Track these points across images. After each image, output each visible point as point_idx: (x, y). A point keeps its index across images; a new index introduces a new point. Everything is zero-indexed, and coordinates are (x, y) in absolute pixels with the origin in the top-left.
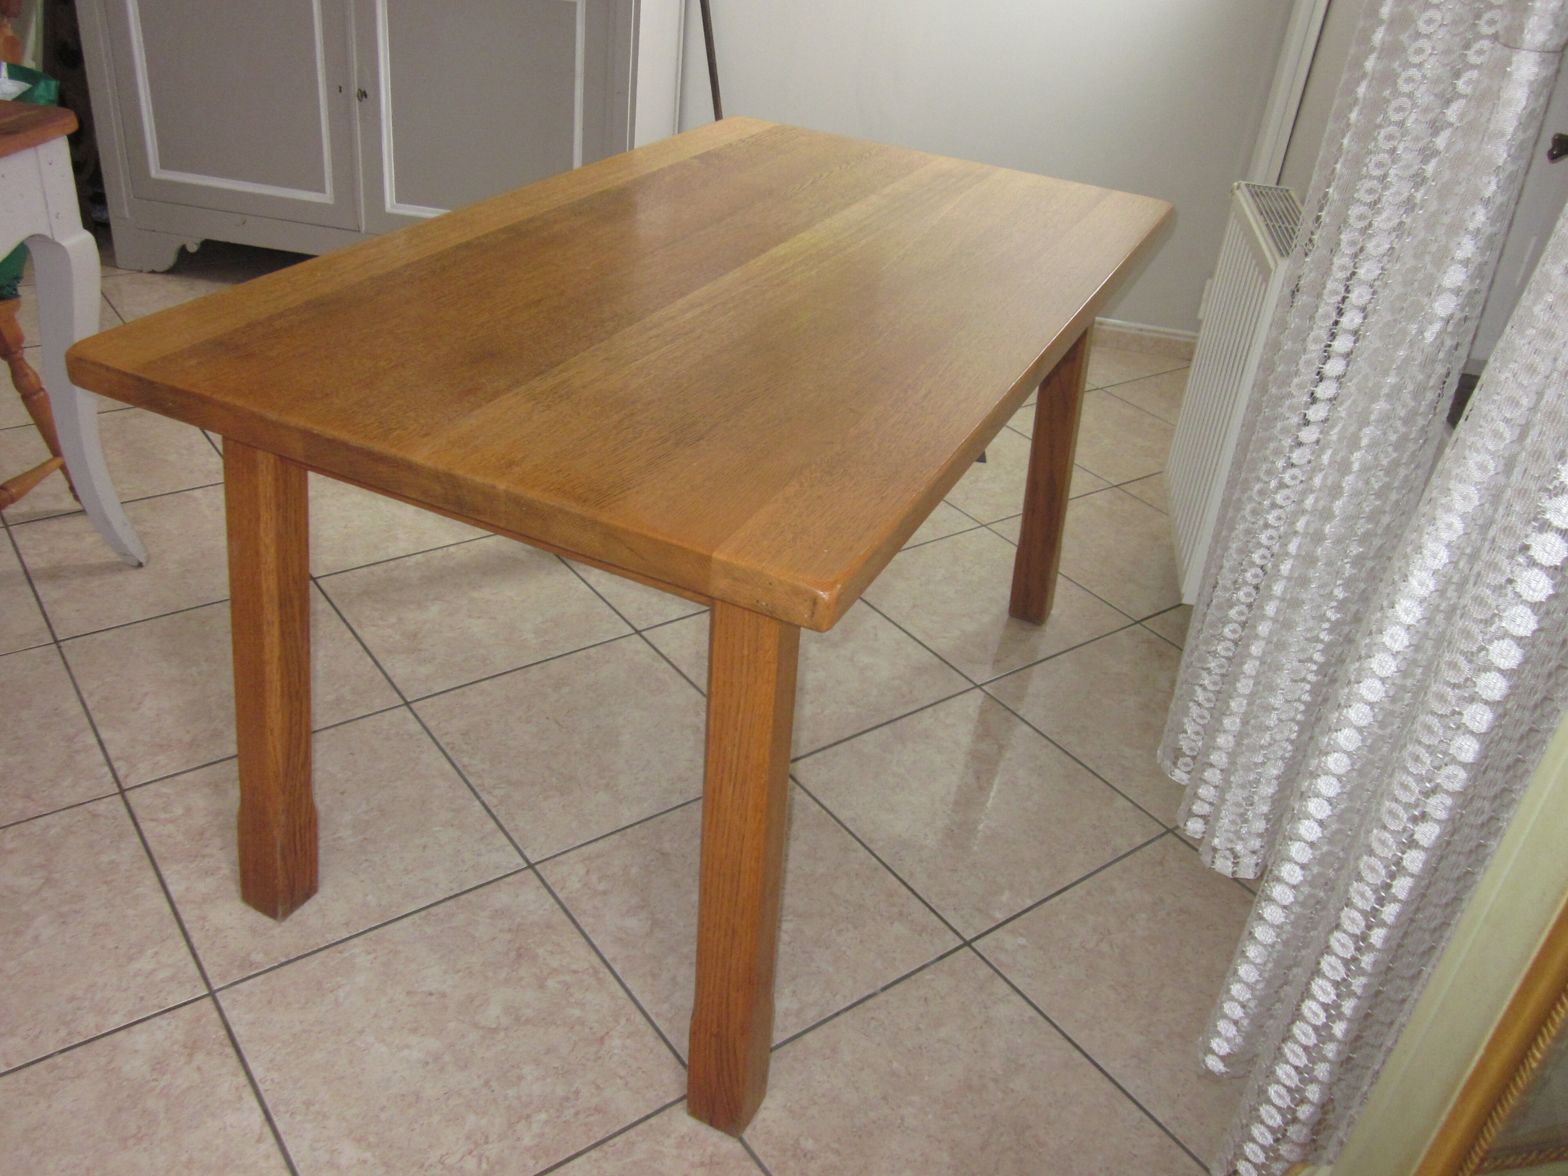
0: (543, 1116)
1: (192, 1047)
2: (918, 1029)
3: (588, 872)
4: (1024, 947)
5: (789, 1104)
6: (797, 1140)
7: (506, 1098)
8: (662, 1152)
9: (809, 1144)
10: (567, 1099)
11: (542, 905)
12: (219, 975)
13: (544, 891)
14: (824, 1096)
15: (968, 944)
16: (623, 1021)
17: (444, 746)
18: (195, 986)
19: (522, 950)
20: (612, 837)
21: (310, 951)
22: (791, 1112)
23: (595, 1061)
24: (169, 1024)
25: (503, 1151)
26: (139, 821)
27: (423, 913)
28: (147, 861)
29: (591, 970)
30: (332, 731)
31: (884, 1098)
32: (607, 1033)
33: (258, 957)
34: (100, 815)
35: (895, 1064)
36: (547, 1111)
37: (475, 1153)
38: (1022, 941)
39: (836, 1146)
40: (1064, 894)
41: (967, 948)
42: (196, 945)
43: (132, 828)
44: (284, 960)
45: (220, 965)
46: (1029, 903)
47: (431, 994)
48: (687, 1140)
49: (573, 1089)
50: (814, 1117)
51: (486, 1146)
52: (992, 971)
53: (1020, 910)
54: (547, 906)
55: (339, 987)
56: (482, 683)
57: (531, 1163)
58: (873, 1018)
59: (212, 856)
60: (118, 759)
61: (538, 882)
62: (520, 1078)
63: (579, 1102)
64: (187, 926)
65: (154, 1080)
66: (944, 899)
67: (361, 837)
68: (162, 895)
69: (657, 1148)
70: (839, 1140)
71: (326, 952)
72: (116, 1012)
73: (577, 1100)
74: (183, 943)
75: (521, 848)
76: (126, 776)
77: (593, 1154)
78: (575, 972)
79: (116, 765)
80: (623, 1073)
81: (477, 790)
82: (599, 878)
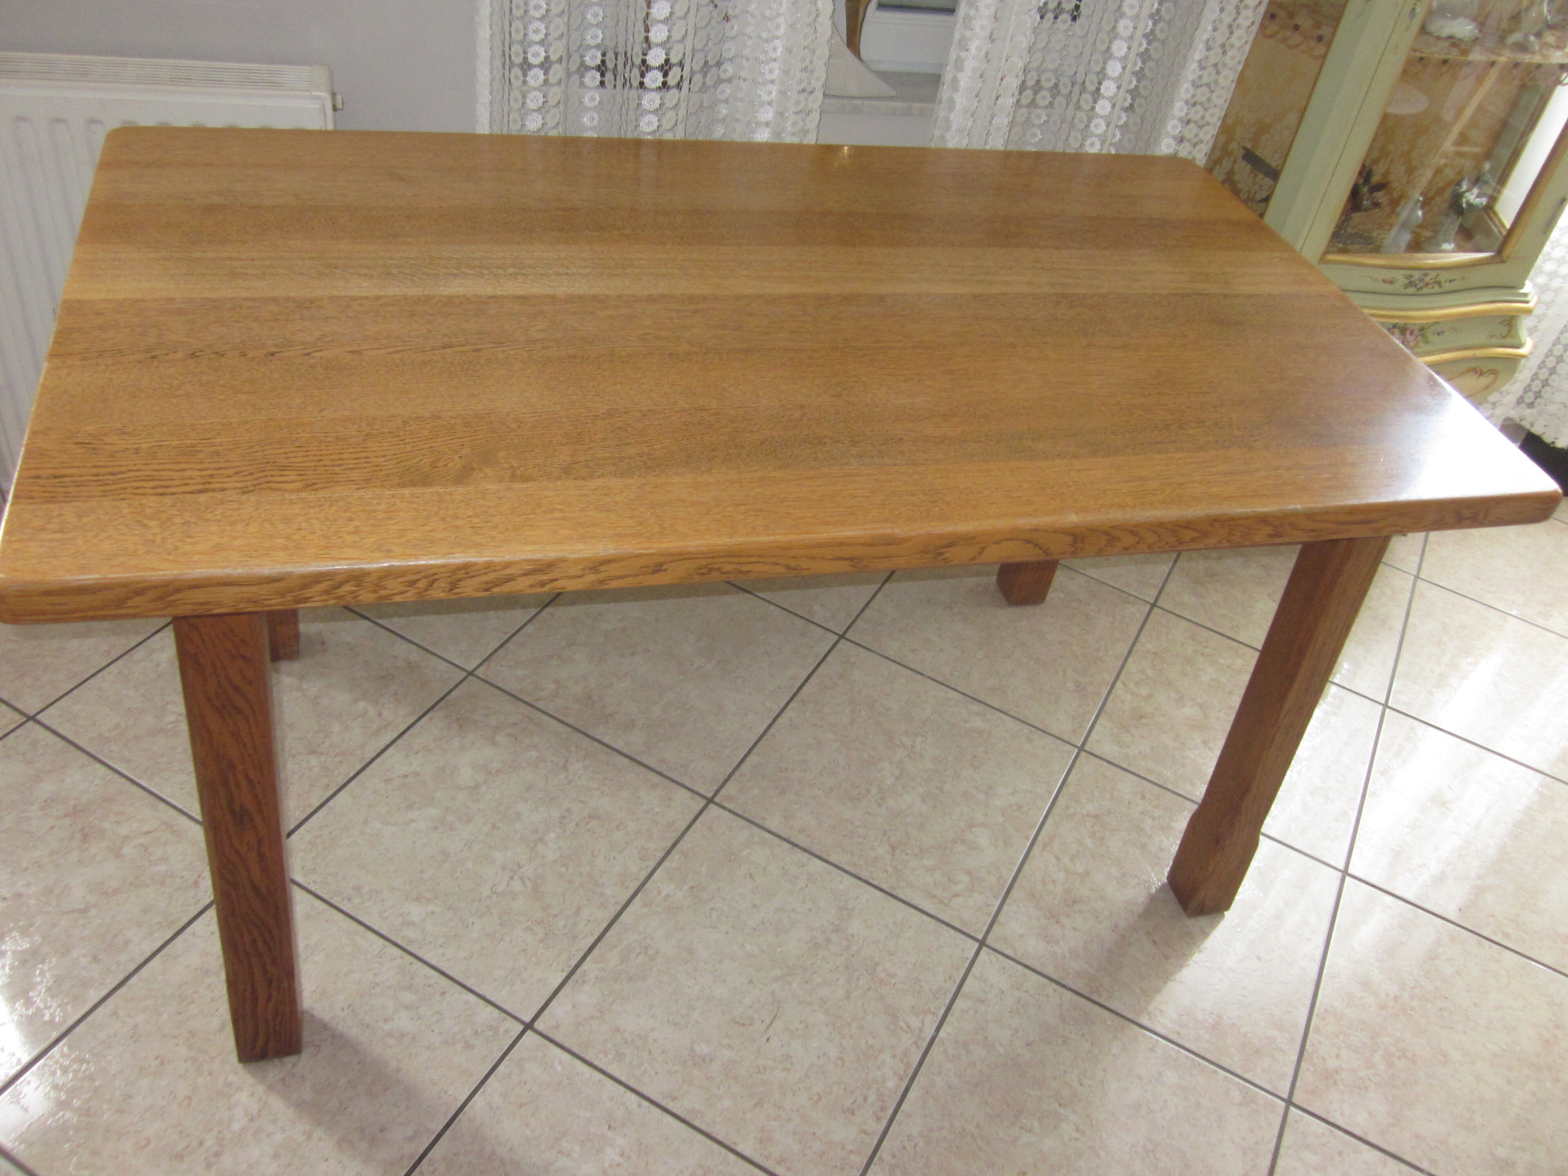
1: (1329, 1077)
2: (941, 650)
6: (1073, 691)
8: (1139, 754)
9: (1071, 686)
11: (1014, 913)
13: (1001, 918)
14: (1032, 686)
17: (885, 1122)
18: (1296, 1121)
19: (1069, 901)
20: (901, 896)
22: (1057, 699)
24: (1335, 1111)
27: (1095, 997)
31: (1009, 657)
33: (1235, 1094)
35: (980, 656)
39: (1061, 673)
42: (1270, 1157)
47: (1154, 942)
48: (1120, 744)
50: (1051, 688)
54: (1014, 908)
61: (996, 927)
65: (1371, 1080)
67: (1062, 1111)
69: (1138, 757)
70: (1056, 672)
72: (1366, 1163)
75: (968, 962)
77: (1171, 787)
78: (1057, 858)
81: (925, 1045)
82: (957, 884)
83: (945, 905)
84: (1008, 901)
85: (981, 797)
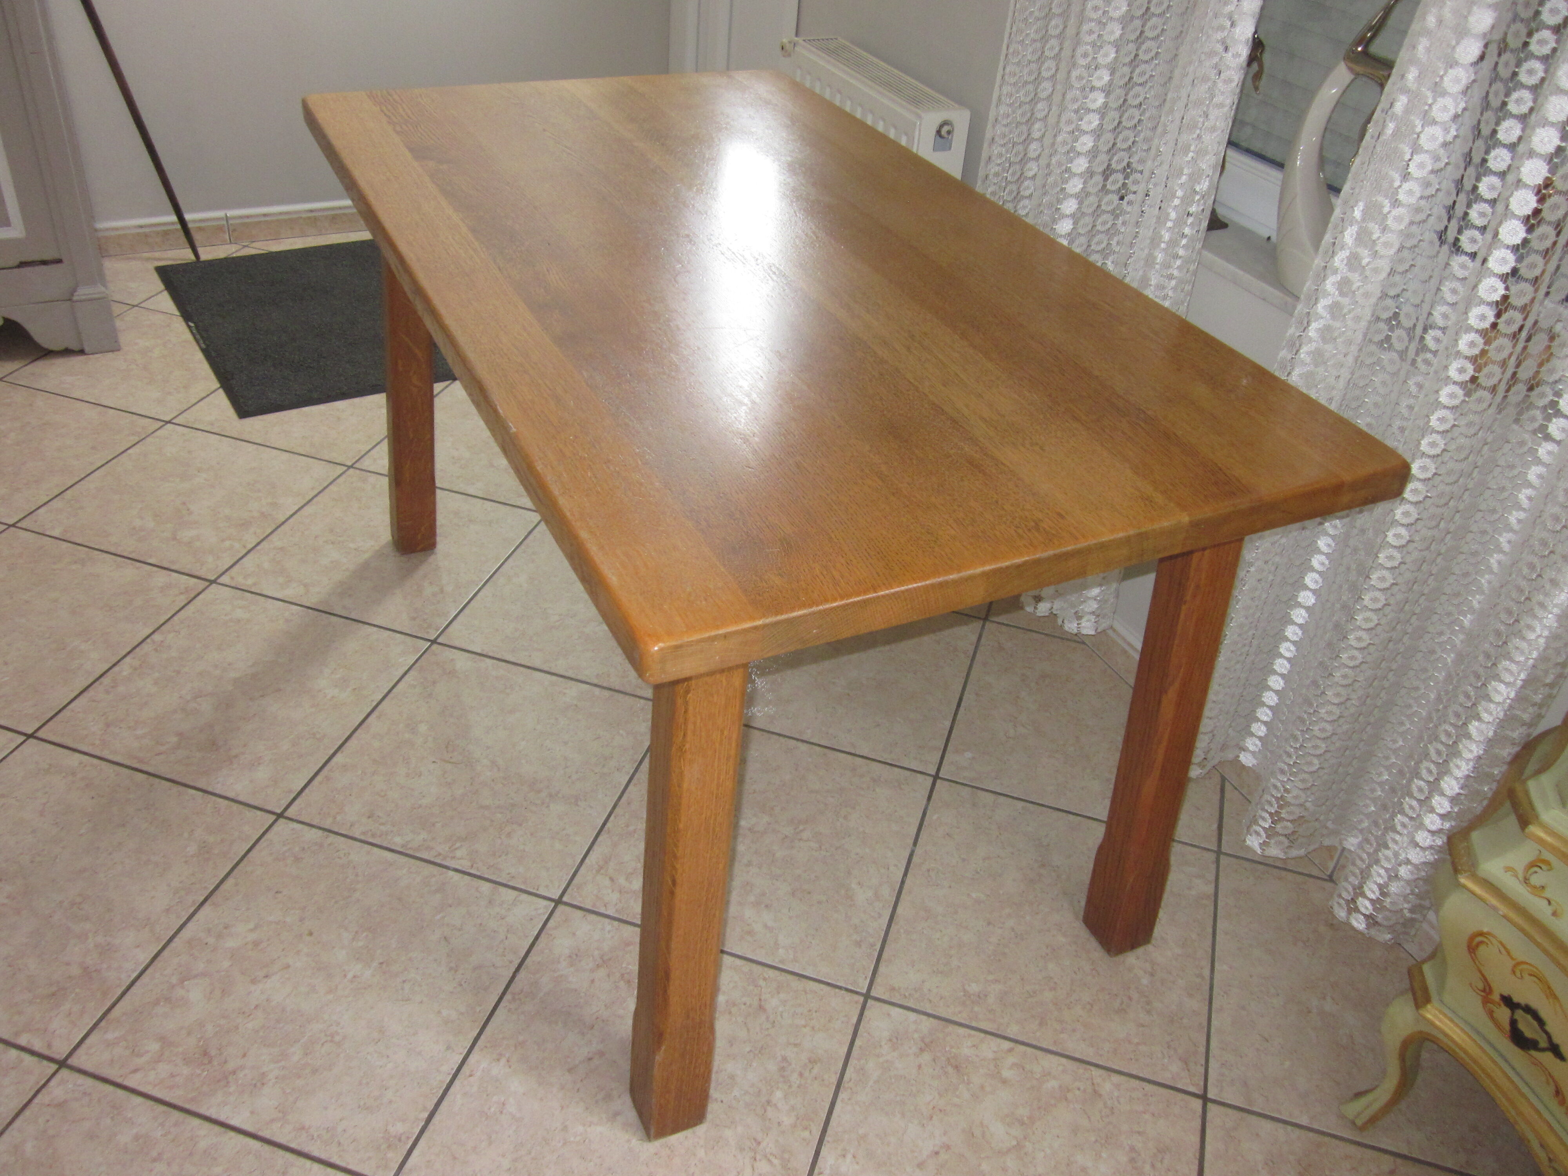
0: (779, 1094)
2: (964, 860)
3: (612, 879)
4: (974, 758)
5: (935, 969)
6: (964, 990)
7: (737, 1100)
8: (887, 1061)
9: (974, 988)
10: (783, 1069)
11: (602, 929)
12: (378, 1167)
13: (592, 917)
14: (951, 947)
15: (936, 777)
16: (762, 983)
17: (363, 837)
20: (600, 839)
21: (441, 1092)
22: (941, 973)
23: (773, 1027)
25: (777, 1141)
26: (119, 1080)
27: (508, 997)
28: (176, 1114)
30: (230, 881)
31: (989, 924)
32: (760, 1000)
33: (399, 1128)
34: (64, 1102)
35: (974, 895)
36: (778, 1088)
37: (758, 1157)
38: (968, 755)
39: (990, 977)
40: (963, 704)
41: (939, 781)
42: (323, 1156)
43: (120, 1092)
44: (426, 1115)
45: (369, 1158)
46: (948, 724)
47: (590, 1059)
48: (894, 1040)
49: (780, 1058)
50: (959, 967)
51: (761, 1146)
52: (970, 789)
53: (946, 733)
54: (608, 928)
55: (504, 1104)
56: (335, 760)
57: (806, 1134)
58: (928, 870)
59: (242, 1068)
60: (17, 1034)
61: (580, 913)
63: (793, 1066)
64: (293, 1145)
68: (232, 1134)
69: (881, 1060)
70: (990, 972)
71: (457, 1082)
73: (790, 1064)
74: (308, 1163)
75: (535, 891)
76: (49, 1046)
77: (841, 1096)
79: (23, 1041)
80: (803, 1022)
81: (438, 861)
82: (626, 879)
83: (598, 871)
84: (616, 923)
85: (752, 898)
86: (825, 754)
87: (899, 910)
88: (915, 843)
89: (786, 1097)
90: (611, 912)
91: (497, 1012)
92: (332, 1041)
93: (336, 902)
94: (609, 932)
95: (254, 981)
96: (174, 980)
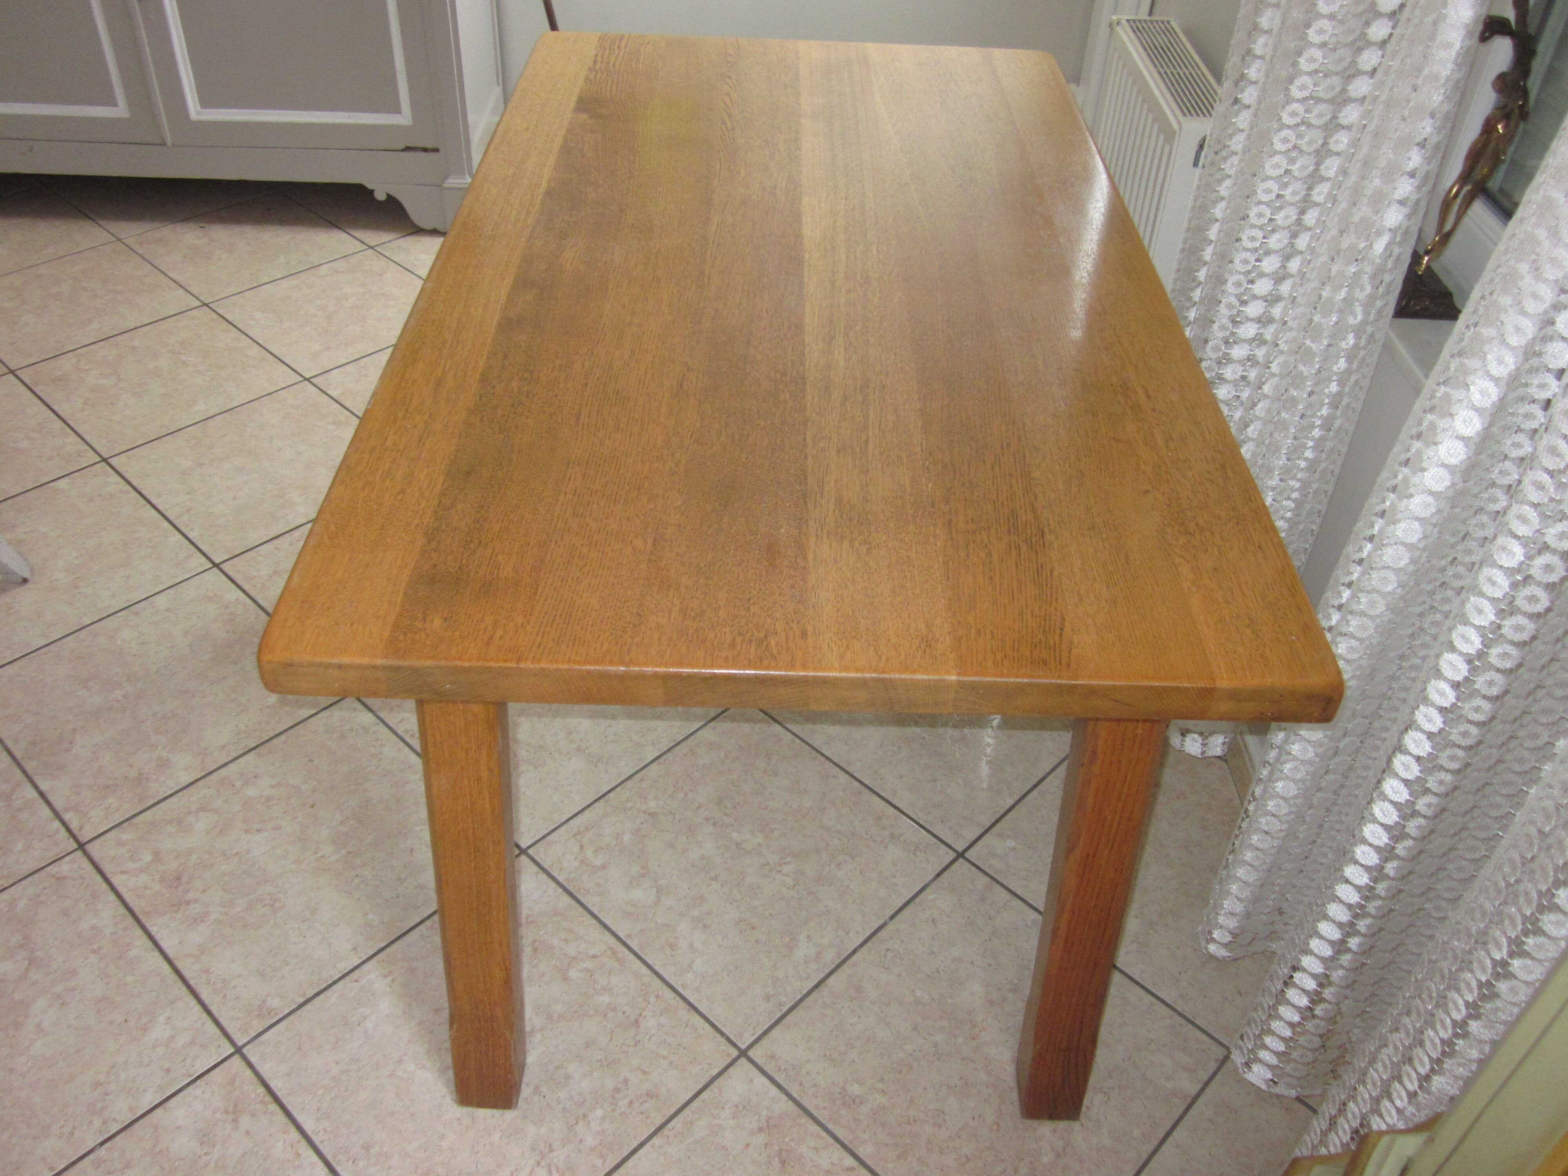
0: (599, 1113)
1: (234, 1112)
2: (933, 952)
3: (582, 847)
4: (1014, 849)
5: (828, 1053)
6: (843, 1088)
7: (559, 1101)
8: (720, 1125)
9: (855, 1089)
10: (617, 1090)
11: (545, 891)
12: (239, 1029)
13: (544, 876)
14: (859, 1038)
15: (961, 855)
16: (652, 999)
18: (219, 1046)
19: (537, 944)
20: (597, 804)
21: (325, 985)
22: (832, 1060)
23: (636, 1045)
24: (203, 1092)
25: (569, 1156)
26: (109, 876)
28: (130, 920)
29: (609, 952)
30: (283, 738)
31: (915, 1029)
32: (640, 1015)
33: (275, 1002)
34: (65, 878)
35: (918, 993)
36: (601, 1106)
37: (543, 1163)
38: (1011, 843)
39: (880, 1086)
40: (1040, 787)
41: (961, 860)
42: (207, 1001)
43: (104, 885)
44: (301, 1000)
45: (238, 1019)
46: (1010, 802)
48: (741, 1108)
49: (622, 1079)
50: (854, 1062)
51: (551, 1155)
52: (989, 880)
53: (1002, 812)
54: (550, 892)
55: (365, 1018)
57: (599, 1162)
58: (888, 950)
59: (196, 901)
60: (67, 810)
61: (535, 868)
62: (568, 1077)
63: (630, 1091)
64: (192, 983)
65: (206, 1154)
66: (929, 813)
67: (344, 852)
68: (157, 953)
69: (715, 1122)
70: (882, 1080)
71: (342, 982)
72: (145, 1091)
73: (628, 1089)
74: (193, 1002)
76: (81, 828)
77: (656, 1141)
78: (594, 957)
79: (67, 817)
80: (665, 1053)
82: (594, 853)
83: (575, 835)
84: (560, 890)
85: (695, 913)
86: (860, 793)
87: (831, 980)
88: (892, 917)
89: (604, 1118)
90: (561, 878)
91: (412, 933)
92: (272, 906)
93: (348, 785)
94: (549, 896)
95: (247, 831)
96: (193, 808)
